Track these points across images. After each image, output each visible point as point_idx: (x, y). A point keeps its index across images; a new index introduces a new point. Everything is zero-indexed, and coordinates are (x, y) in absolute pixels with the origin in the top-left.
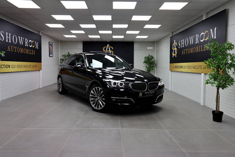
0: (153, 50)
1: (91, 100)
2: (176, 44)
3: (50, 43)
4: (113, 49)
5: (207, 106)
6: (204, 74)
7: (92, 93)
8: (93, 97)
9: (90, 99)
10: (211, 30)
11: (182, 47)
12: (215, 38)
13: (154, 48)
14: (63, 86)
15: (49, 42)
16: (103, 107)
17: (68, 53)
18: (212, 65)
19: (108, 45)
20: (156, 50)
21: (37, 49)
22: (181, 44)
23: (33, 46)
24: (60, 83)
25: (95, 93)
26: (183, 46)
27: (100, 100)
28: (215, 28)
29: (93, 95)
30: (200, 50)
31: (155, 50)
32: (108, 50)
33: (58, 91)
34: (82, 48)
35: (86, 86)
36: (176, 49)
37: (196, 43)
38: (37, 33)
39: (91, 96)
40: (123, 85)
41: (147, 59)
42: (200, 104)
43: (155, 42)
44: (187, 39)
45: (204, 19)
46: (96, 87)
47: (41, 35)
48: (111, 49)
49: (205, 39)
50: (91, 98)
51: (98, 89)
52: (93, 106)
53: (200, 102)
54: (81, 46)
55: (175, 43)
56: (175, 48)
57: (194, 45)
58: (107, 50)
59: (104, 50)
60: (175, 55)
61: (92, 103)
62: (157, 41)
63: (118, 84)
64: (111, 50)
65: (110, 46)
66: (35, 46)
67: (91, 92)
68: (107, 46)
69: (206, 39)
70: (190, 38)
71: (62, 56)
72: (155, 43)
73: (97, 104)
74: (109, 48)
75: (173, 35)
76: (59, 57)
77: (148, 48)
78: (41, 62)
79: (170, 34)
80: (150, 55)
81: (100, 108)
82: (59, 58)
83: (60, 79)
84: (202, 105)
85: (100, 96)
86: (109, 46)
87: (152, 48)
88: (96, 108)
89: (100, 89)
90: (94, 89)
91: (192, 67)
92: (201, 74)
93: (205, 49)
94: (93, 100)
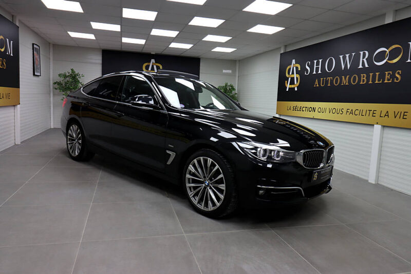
0: (233, 75)
1: (190, 187)
2: (297, 68)
3: (35, 46)
6: (382, 126)
7: (190, 171)
8: (194, 181)
9: (188, 185)
11: (314, 73)
13: (234, 71)
14: (83, 145)
15: (33, 44)
16: (218, 204)
17: (72, 70)
19: (153, 61)
20: (237, 75)
21: (10, 55)
22: (312, 67)
24: (75, 136)
27: (211, 188)
29: (193, 174)
31: (235, 76)
33: (68, 153)
34: (100, 62)
35: (168, 152)
36: (295, 76)
37: (361, 67)
38: (10, 18)
39: (189, 179)
40: (281, 154)
42: (368, 181)
43: (235, 61)
45: (386, 23)
46: (202, 158)
47: (17, 24)
49: (388, 60)
50: (189, 183)
51: (206, 161)
52: (195, 201)
53: (368, 177)
54: (98, 59)
56: (293, 73)
60: (293, 86)
61: (191, 194)
62: (239, 61)
63: (271, 153)
65: (156, 62)
66: (6, 50)
67: (189, 168)
68: (151, 62)
69: (395, 61)
70: (341, 57)
71: (59, 75)
73: (204, 198)
74: (155, 67)
75: (289, 50)
77: (224, 71)
78: (19, 88)
79: (280, 48)
80: (229, 84)
81: (211, 208)
83: (74, 127)
84: (374, 183)
85: (211, 179)
86: (154, 62)
87: (230, 71)
88: (202, 207)
89: (210, 160)
90: (195, 161)
91: (345, 111)
92: (373, 125)
93: (388, 80)
94: (195, 188)
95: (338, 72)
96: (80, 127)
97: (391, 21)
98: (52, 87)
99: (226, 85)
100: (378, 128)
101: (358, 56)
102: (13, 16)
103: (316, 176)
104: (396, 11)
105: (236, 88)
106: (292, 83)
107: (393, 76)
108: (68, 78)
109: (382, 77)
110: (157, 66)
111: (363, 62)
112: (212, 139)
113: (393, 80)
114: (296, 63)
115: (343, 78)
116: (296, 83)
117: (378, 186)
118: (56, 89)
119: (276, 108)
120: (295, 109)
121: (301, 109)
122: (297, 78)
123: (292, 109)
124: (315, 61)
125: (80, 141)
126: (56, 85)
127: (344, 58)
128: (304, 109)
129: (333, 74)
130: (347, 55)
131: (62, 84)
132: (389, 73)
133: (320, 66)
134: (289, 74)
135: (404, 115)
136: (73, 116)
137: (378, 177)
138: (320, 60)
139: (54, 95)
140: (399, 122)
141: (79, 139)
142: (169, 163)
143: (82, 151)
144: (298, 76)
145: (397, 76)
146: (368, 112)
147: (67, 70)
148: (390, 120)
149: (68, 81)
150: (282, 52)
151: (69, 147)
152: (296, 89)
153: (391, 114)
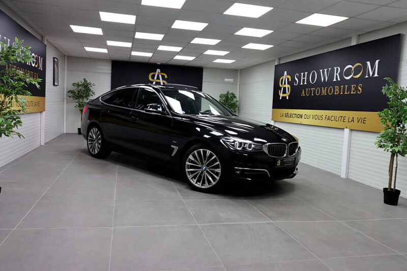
0: (234, 83)
1: (189, 172)
2: (288, 79)
3: (55, 60)
4: (166, 77)
5: (351, 180)
6: (350, 129)
10: (369, 63)
11: (302, 84)
12: (376, 75)
13: (235, 80)
15: (54, 58)
17: (85, 79)
18: (388, 119)
19: (158, 70)
21: (40, 70)
22: (299, 78)
23: (36, 64)
25: (197, 160)
26: (305, 83)
28: (377, 61)
30: (344, 92)
31: (237, 84)
32: (158, 78)
35: (172, 146)
36: (287, 86)
37: (335, 80)
41: (224, 98)
43: (237, 70)
44: (314, 73)
45: (352, 45)
47: (46, 43)
48: (163, 77)
49: (354, 75)
54: (107, 69)
55: (286, 76)
56: (285, 84)
57: (330, 83)
58: (155, 78)
59: (150, 79)
60: (285, 95)
64: (163, 79)
65: (161, 72)
68: (157, 72)
69: (358, 76)
70: (321, 71)
71: (73, 84)
72: (238, 72)
74: (160, 76)
75: (282, 62)
76: (65, 86)
77: (226, 80)
78: (45, 96)
79: (275, 60)
80: (230, 92)
82: (64, 89)
84: (344, 177)
86: (160, 72)
87: (232, 80)
91: (324, 117)
92: (344, 129)
93: (354, 92)
95: (319, 84)
96: (100, 129)
97: (355, 44)
98: (65, 96)
99: (228, 93)
100: (347, 131)
101: (333, 70)
102: (42, 37)
103: (279, 163)
104: (359, 35)
105: (237, 96)
106: (284, 92)
107: (356, 89)
108: (80, 88)
109: (349, 89)
110: (162, 75)
111: (337, 77)
112: (205, 136)
113: (357, 92)
114: (287, 75)
115: (323, 89)
116: (288, 93)
117: (348, 180)
118: (70, 97)
119: (271, 115)
120: (287, 115)
121: (291, 116)
122: (288, 88)
123: (284, 116)
124: (302, 74)
125: (100, 141)
126: (70, 93)
127: (323, 72)
128: (294, 116)
129: (315, 86)
130: (326, 70)
131: (75, 93)
132: (354, 86)
133: (306, 78)
134: (282, 84)
135: (364, 120)
136: (93, 121)
137: (347, 173)
138: (306, 73)
139: (67, 102)
140: (360, 126)
141: (99, 140)
142: (173, 155)
143: (101, 150)
144: (289, 86)
145: (360, 88)
146: (340, 118)
147: (80, 80)
148: (355, 125)
149: (80, 90)
150: (276, 64)
151: (90, 146)
152: (287, 98)
153: (356, 120)
